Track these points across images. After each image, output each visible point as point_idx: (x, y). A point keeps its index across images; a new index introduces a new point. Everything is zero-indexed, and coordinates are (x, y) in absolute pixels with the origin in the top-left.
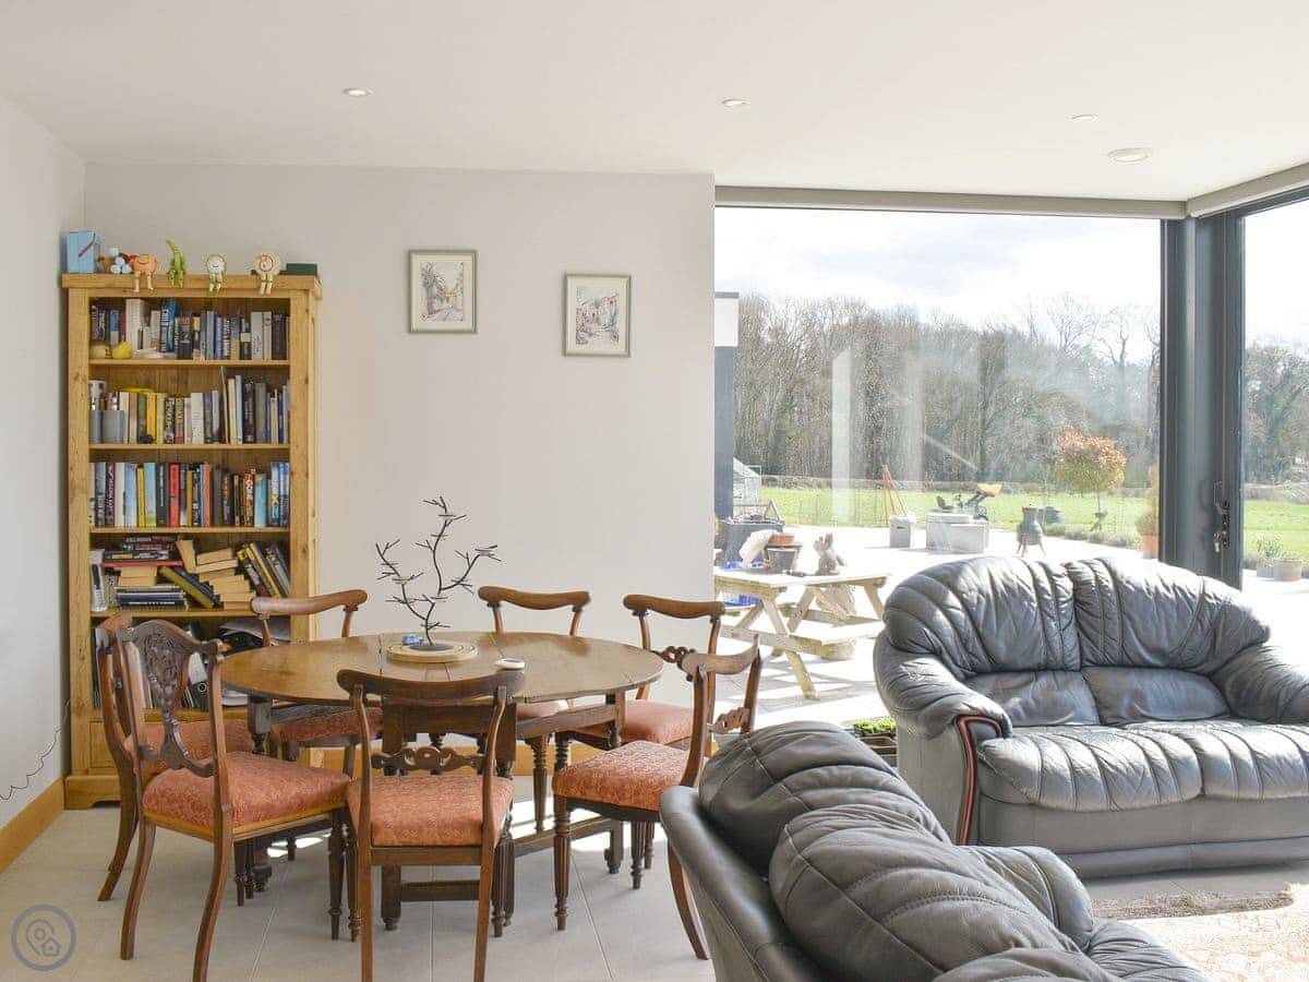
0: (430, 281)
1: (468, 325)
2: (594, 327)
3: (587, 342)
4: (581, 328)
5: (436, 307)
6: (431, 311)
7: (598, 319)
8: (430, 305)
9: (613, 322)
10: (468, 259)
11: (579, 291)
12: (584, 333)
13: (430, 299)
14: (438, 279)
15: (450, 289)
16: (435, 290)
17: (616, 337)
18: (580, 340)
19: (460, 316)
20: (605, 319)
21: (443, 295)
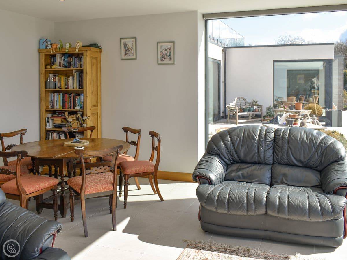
0: (125, 46)
1: (134, 57)
2: (165, 56)
3: (163, 61)
4: (162, 57)
5: (127, 53)
6: (126, 54)
7: (166, 54)
8: (126, 52)
9: (170, 55)
10: (134, 40)
11: (161, 46)
12: (163, 58)
13: (126, 51)
14: (127, 45)
15: (130, 48)
16: (127, 48)
17: (171, 59)
18: (162, 60)
19: (132, 55)
20: (168, 54)
21: (128, 50)
